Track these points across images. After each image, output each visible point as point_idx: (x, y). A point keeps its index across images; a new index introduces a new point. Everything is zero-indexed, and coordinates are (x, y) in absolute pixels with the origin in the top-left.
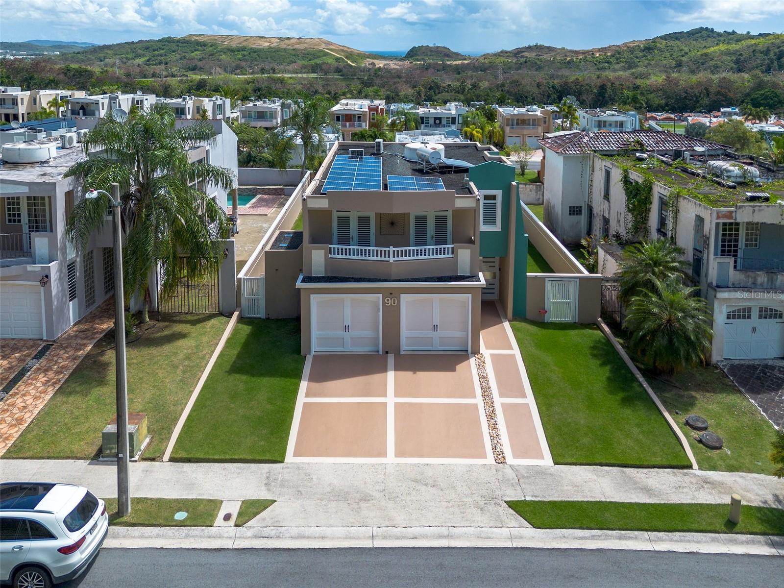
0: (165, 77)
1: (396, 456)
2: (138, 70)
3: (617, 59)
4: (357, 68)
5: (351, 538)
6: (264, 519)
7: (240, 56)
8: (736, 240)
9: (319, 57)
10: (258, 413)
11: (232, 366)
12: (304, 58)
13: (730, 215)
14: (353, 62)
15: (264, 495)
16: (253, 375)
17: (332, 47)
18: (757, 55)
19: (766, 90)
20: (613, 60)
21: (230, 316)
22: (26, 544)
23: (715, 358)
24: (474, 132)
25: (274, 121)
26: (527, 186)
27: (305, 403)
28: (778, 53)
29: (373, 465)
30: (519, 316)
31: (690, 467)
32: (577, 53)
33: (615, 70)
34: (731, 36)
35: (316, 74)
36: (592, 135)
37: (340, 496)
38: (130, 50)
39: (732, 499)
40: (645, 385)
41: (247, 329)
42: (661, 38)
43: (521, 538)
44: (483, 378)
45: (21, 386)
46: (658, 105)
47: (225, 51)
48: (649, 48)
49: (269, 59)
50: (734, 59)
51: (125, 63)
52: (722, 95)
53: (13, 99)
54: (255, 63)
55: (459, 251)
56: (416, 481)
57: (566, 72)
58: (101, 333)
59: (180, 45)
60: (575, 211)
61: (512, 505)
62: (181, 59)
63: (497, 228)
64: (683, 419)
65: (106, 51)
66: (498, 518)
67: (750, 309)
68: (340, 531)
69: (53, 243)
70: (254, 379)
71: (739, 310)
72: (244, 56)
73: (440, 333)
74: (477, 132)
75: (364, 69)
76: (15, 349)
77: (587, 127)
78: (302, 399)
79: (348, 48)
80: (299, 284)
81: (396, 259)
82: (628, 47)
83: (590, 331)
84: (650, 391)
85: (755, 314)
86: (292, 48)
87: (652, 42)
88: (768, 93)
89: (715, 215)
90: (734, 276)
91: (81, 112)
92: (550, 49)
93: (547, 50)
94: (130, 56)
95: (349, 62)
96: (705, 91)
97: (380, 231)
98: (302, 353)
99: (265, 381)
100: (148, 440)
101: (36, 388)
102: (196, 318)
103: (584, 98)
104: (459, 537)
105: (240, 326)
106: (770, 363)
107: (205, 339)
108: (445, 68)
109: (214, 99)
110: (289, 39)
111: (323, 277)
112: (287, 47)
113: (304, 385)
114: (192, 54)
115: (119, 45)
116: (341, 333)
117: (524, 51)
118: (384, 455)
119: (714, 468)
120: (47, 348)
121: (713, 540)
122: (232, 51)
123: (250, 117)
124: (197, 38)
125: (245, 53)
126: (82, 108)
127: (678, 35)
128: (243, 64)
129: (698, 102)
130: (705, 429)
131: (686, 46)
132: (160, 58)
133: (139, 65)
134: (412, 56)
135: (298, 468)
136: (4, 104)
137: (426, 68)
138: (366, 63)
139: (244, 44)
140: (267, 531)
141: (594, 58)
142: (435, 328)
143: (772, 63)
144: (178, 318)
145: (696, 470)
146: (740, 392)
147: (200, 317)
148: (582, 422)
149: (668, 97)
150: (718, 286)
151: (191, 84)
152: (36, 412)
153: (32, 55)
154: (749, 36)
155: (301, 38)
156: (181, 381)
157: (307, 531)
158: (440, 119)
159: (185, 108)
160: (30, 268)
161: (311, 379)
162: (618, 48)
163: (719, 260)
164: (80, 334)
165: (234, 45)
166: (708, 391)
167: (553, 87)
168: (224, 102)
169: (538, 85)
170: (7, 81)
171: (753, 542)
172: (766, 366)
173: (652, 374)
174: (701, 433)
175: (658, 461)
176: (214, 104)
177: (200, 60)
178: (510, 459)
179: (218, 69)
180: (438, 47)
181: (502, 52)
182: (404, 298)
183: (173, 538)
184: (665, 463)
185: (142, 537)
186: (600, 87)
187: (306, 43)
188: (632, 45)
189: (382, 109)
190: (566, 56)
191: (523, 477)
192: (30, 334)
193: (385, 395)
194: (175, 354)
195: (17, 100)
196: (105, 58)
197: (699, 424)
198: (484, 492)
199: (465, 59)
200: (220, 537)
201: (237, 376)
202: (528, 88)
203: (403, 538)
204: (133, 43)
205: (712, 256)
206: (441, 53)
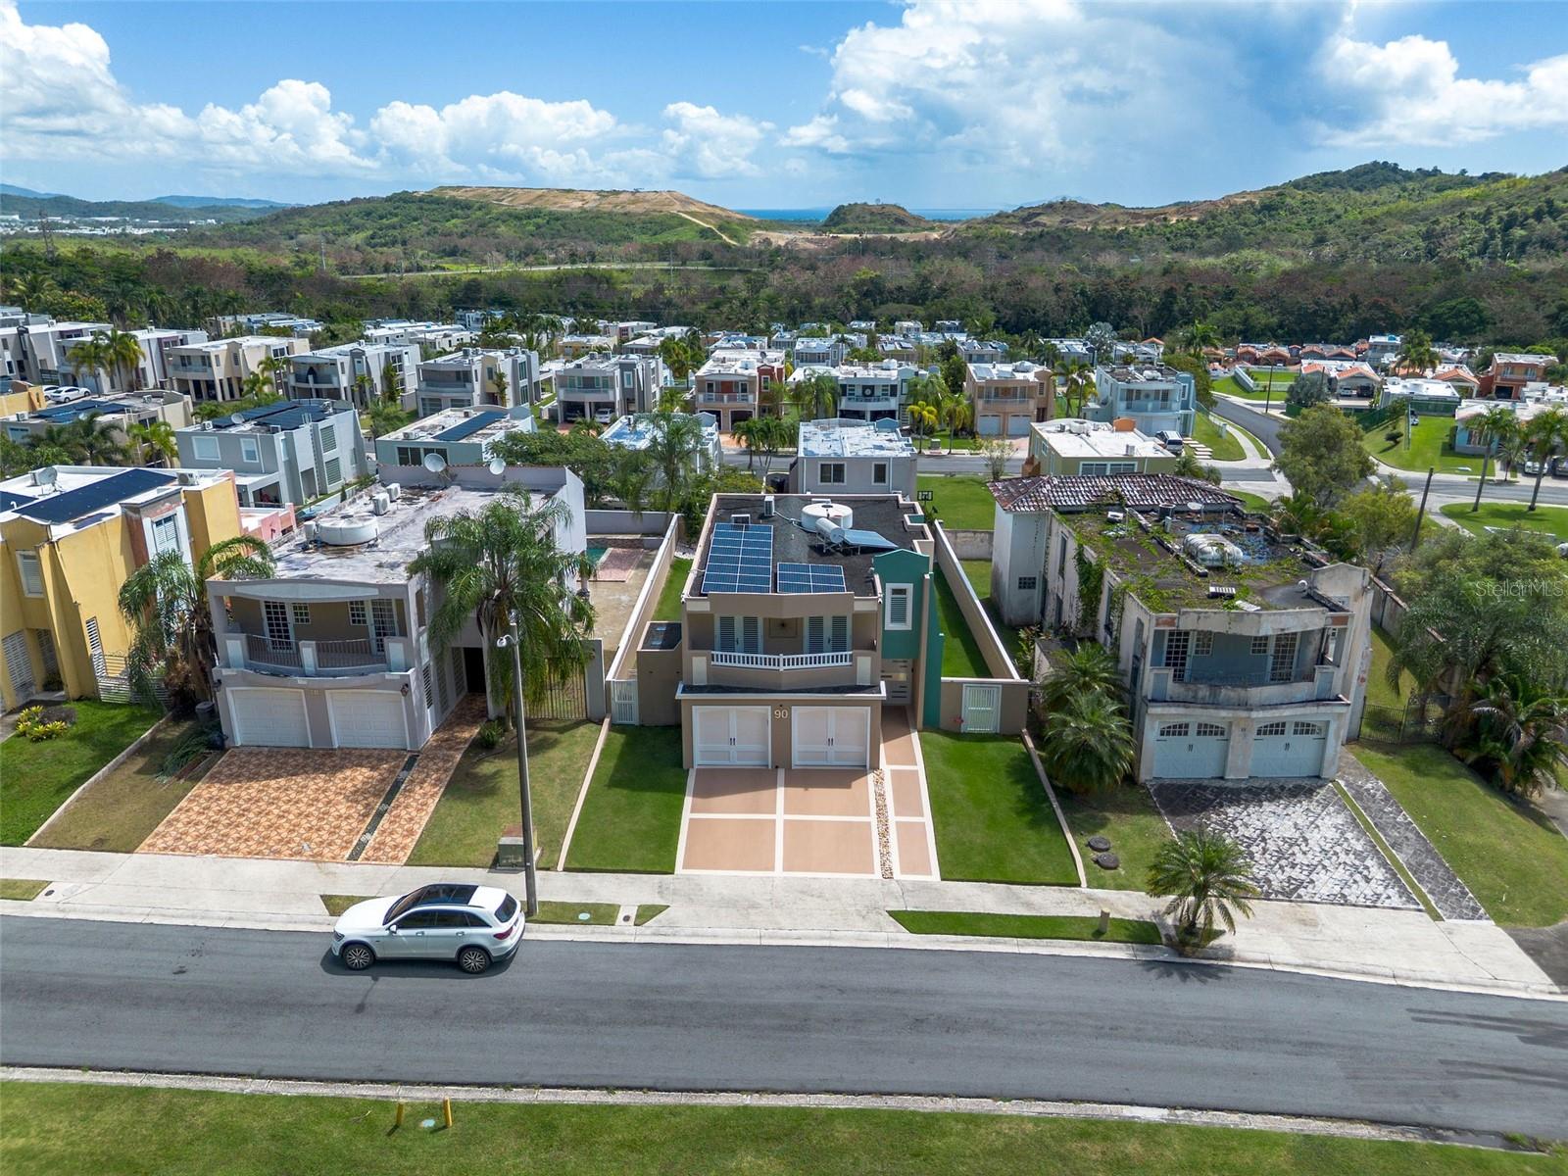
0: (406, 271)
1: (784, 870)
2: (358, 257)
3: (1209, 229)
4: (738, 249)
5: (740, 937)
6: (660, 921)
7: (531, 228)
8: (1185, 647)
9: (671, 228)
10: (644, 828)
11: (611, 780)
12: (644, 230)
13: (1171, 622)
14: (731, 237)
15: (658, 901)
16: (634, 789)
17: (693, 208)
18: (1466, 221)
19: (1460, 300)
20: (1202, 231)
21: (600, 722)
22: (467, 931)
23: (1144, 776)
24: (925, 413)
25: (611, 392)
26: (978, 535)
27: (691, 819)
28: (1506, 218)
29: (761, 878)
30: (931, 725)
31: (1079, 885)
32: (1135, 214)
33: (1203, 254)
34: (1430, 178)
35: (666, 263)
36: (1056, 482)
37: (730, 903)
38: (338, 218)
39: (1102, 912)
40: (1055, 805)
41: (620, 738)
42: (1296, 185)
43: (897, 940)
44: (881, 796)
45: (399, 797)
46: (1266, 325)
47: (505, 217)
48: (1271, 205)
49: (583, 232)
50: (1424, 229)
51: (333, 242)
52: (1380, 308)
53: (203, 357)
54: (560, 241)
55: (859, 658)
56: (802, 892)
57: (1110, 260)
58: (465, 743)
59: (426, 206)
60: (1026, 583)
61: (892, 914)
62: (428, 234)
63: (907, 626)
64: (1084, 841)
65: (298, 219)
66: (878, 924)
67: (1187, 726)
68: (731, 931)
69: (408, 649)
70: (635, 794)
71: (1175, 727)
72: (538, 227)
73: (836, 747)
74: (930, 412)
75: (751, 253)
76: (381, 760)
77: (1110, 398)
78: (687, 815)
79: (722, 209)
80: (679, 695)
81: (787, 667)
82: (1231, 206)
83: (1011, 744)
84: (1059, 812)
85: (1193, 730)
86: (622, 211)
87: (1278, 195)
88: (1464, 305)
89: (1154, 622)
90: (1172, 688)
91: (310, 378)
92: (1087, 209)
93: (1081, 211)
94: (340, 228)
95: (724, 237)
96: (1351, 301)
97: (768, 633)
98: (685, 767)
99: (647, 795)
100: (539, 852)
101: (416, 800)
102: (562, 725)
103: (1136, 313)
104: (839, 939)
105: (613, 734)
106: (1205, 783)
107: (577, 750)
108: (895, 247)
109: (512, 352)
110: (616, 193)
111: (705, 687)
112: (615, 210)
113: (688, 801)
114: (447, 224)
115: (320, 208)
116: (726, 746)
117: (1039, 214)
118: (772, 869)
119: (1102, 887)
120: (413, 759)
121: (1077, 946)
122: (518, 218)
123: (572, 385)
124: (454, 193)
125: (540, 221)
126: (311, 371)
127: (1328, 177)
128: (539, 243)
129: (1335, 320)
130: (1107, 850)
131: (1339, 203)
132: (391, 232)
133: (357, 245)
134: (835, 225)
135: (688, 879)
136: (190, 364)
137: (860, 250)
138: (755, 239)
139: (537, 204)
140: (663, 930)
141: (1167, 227)
142: (830, 741)
143: (1493, 238)
144: (542, 725)
145: (1084, 888)
146: (1159, 814)
147: (569, 723)
148: (978, 841)
149: (1285, 312)
150: (1153, 700)
151: (454, 288)
152: (424, 823)
153: (168, 227)
154: (1464, 180)
155: (637, 191)
156: (560, 795)
157: (700, 931)
158: (872, 388)
159: (470, 372)
160: (388, 676)
161: (695, 795)
162: (1212, 208)
163: (1155, 671)
164: (444, 744)
165: (520, 206)
166: (1125, 813)
167: (1083, 293)
168: (529, 357)
169: (1057, 290)
170: (159, 298)
171: (1115, 948)
172: (1199, 787)
173: (1065, 795)
174: (1099, 854)
175: (1048, 879)
176: (514, 362)
177: (462, 236)
178: (897, 875)
179: (495, 254)
180: (883, 207)
181: (999, 215)
182: (796, 711)
183: (582, 933)
184: (1054, 881)
185: (553, 932)
186: (1165, 292)
187: (648, 201)
188: (1240, 201)
189: (780, 370)
190: (1116, 222)
191: (908, 891)
192: (392, 744)
193: (774, 812)
194: (549, 766)
195: (209, 357)
196: (298, 232)
197: (1101, 846)
198: (867, 903)
199: (932, 229)
200: (623, 934)
201: (618, 790)
202: (1039, 295)
203: (787, 938)
204: (342, 203)
205: (1148, 667)
206: (889, 216)
